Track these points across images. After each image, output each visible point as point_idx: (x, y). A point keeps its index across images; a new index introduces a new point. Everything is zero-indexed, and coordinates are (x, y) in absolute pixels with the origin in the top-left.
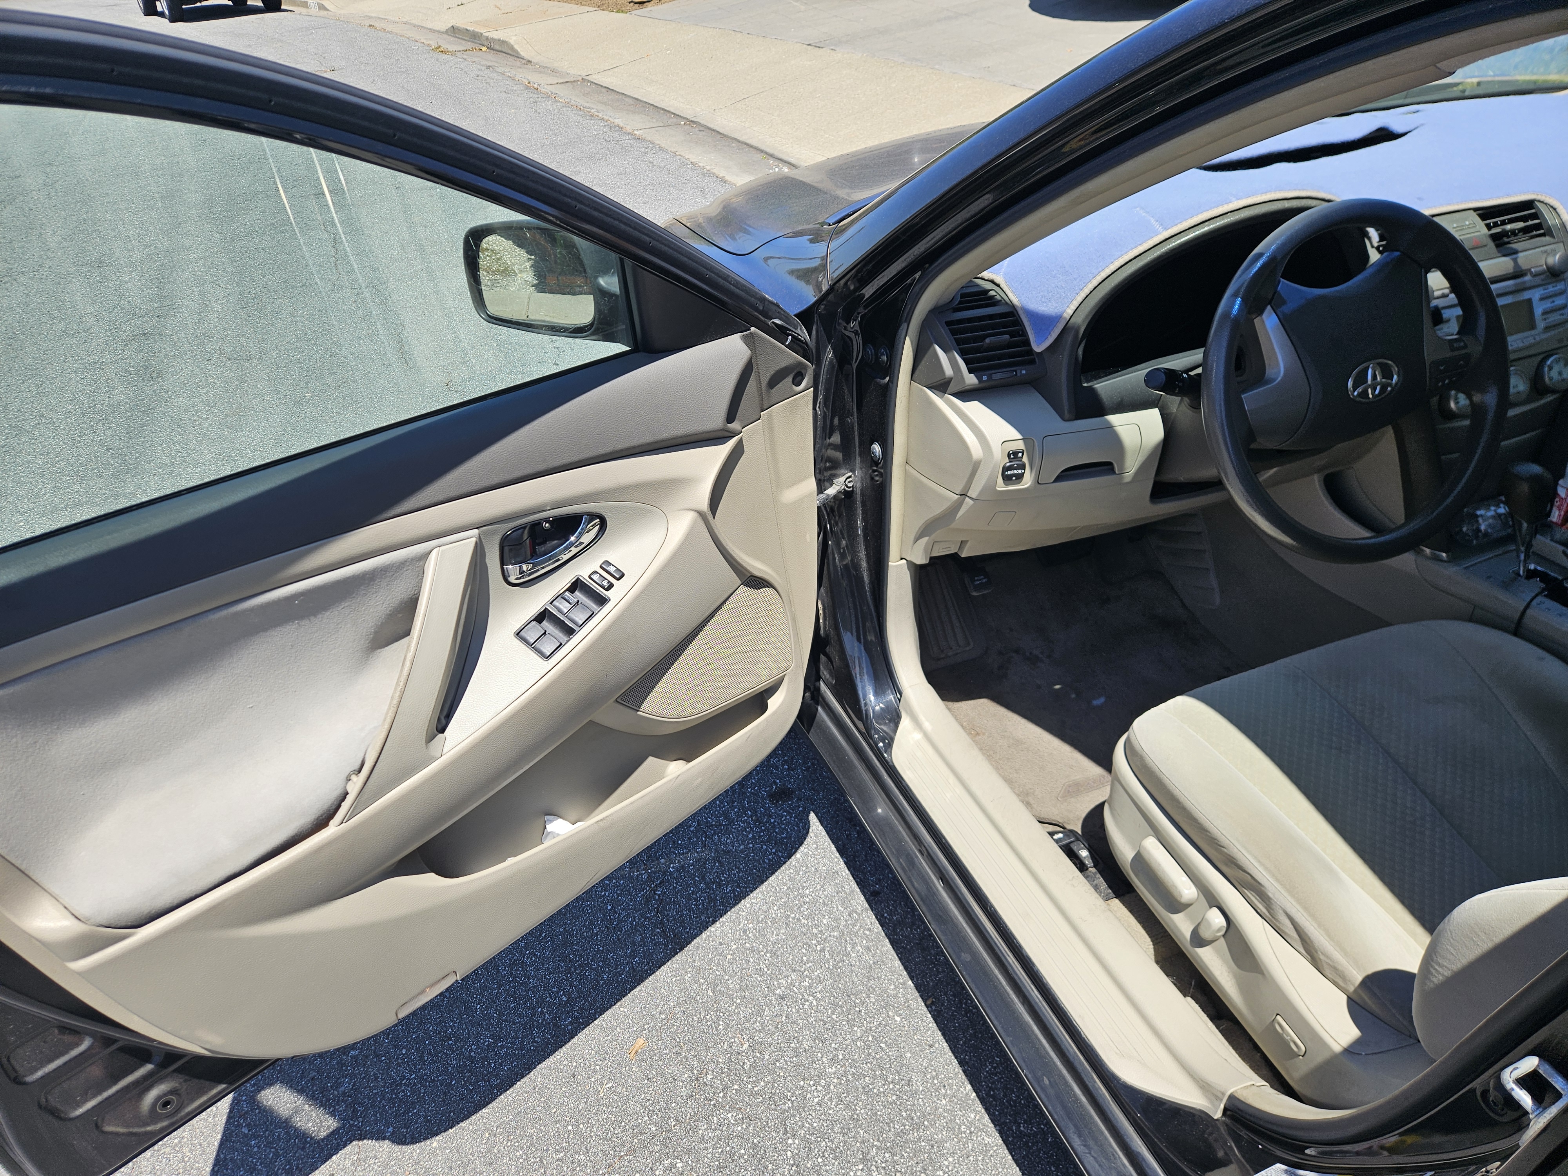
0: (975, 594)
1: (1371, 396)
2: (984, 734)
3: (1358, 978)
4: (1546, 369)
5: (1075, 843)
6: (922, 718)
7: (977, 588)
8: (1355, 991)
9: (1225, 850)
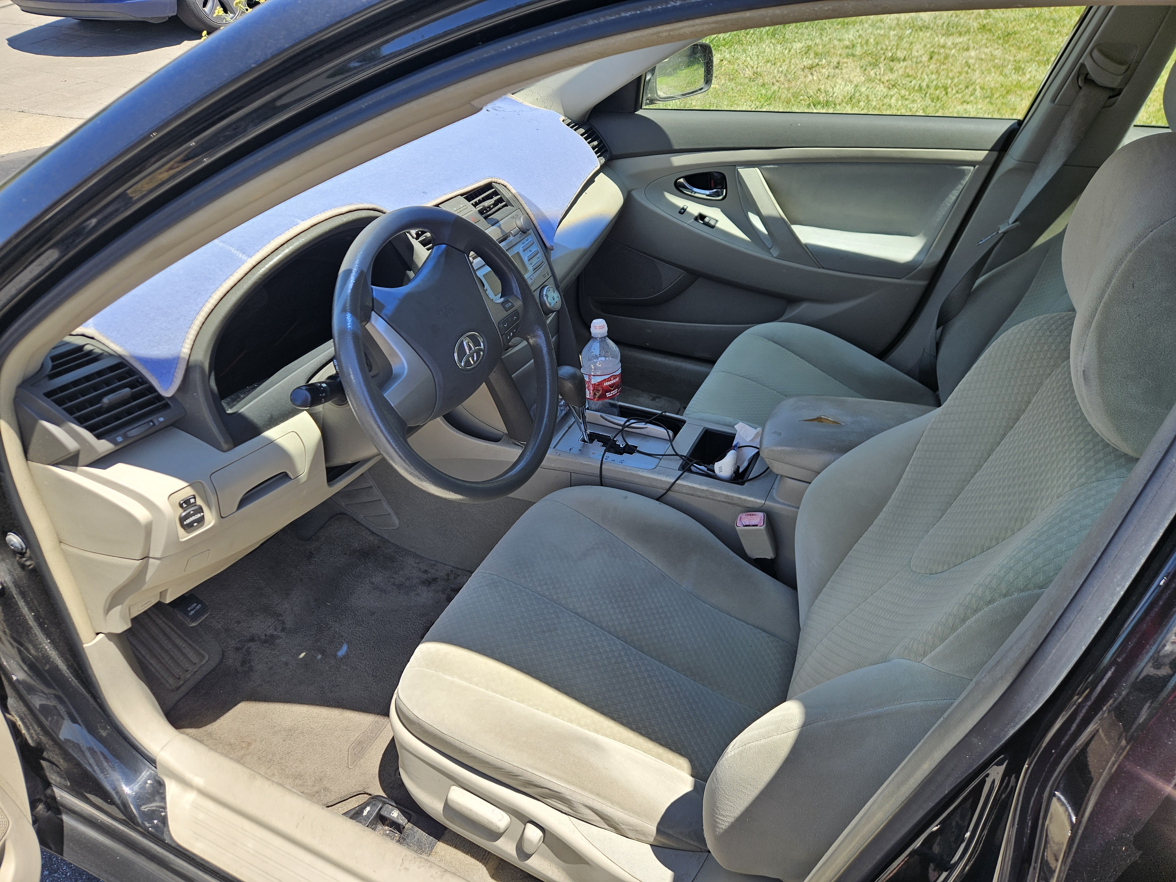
0: (193, 624)
1: (472, 362)
2: (255, 741)
3: (652, 828)
4: (545, 298)
5: (384, 809)
6: (189, 775)
7: (194, 618)
8: (655, 839)
9: (522, 778)
